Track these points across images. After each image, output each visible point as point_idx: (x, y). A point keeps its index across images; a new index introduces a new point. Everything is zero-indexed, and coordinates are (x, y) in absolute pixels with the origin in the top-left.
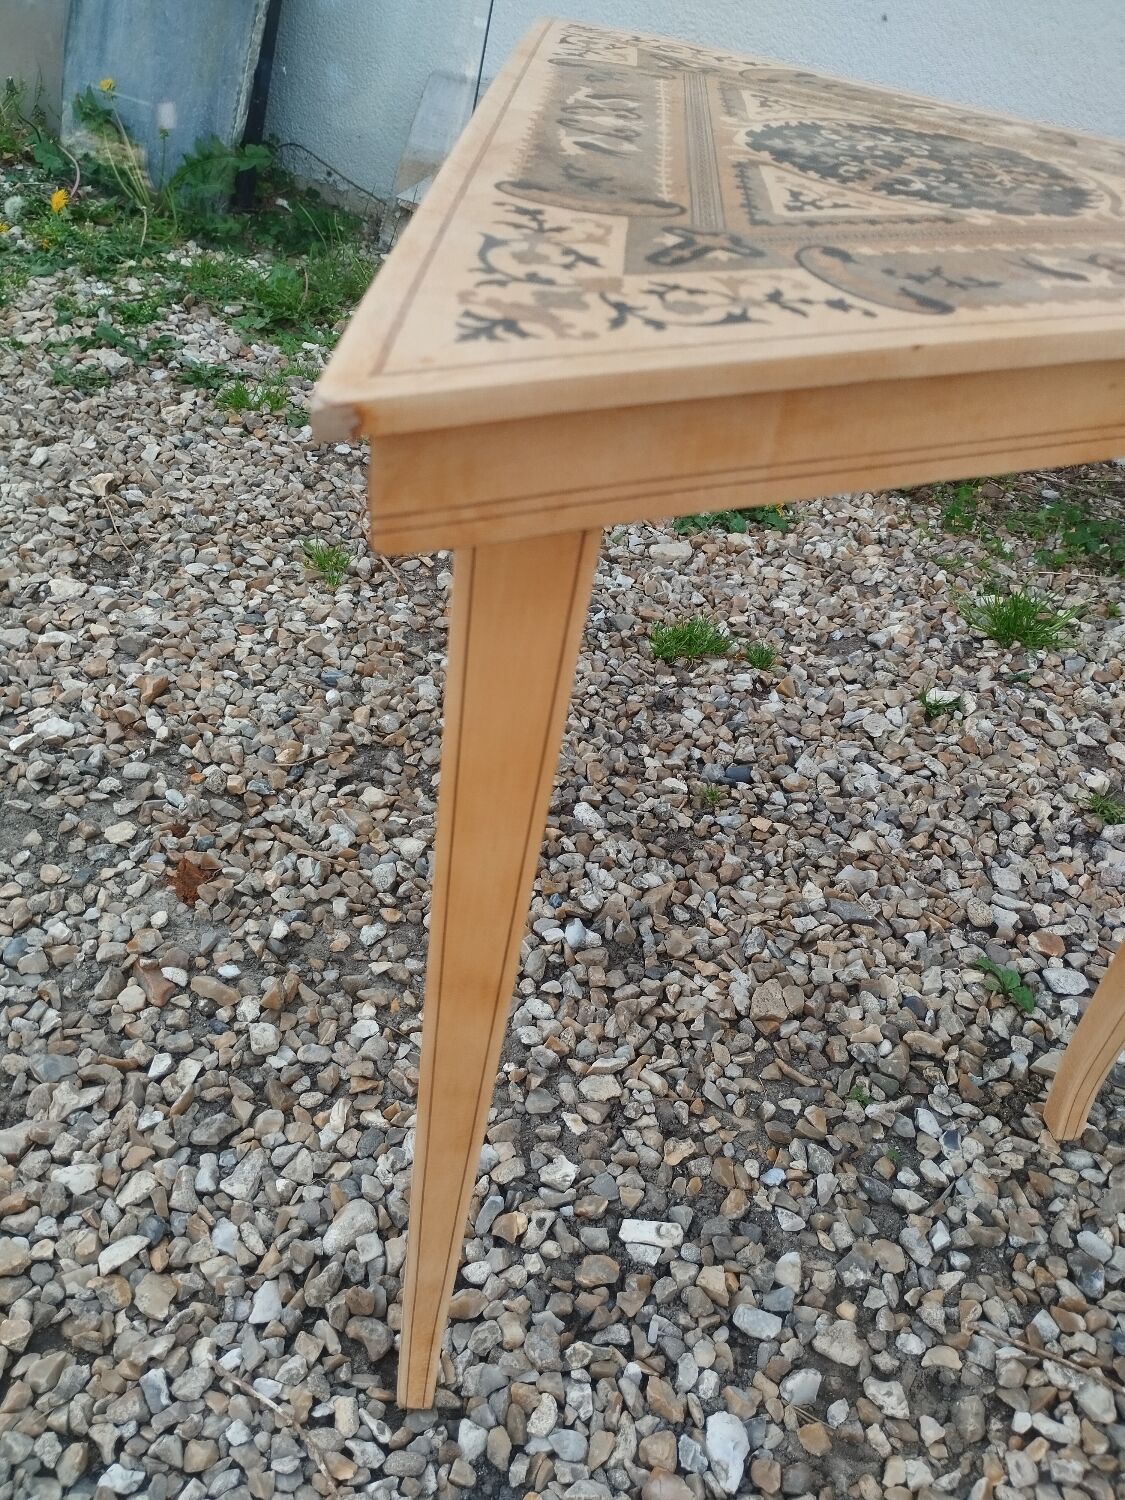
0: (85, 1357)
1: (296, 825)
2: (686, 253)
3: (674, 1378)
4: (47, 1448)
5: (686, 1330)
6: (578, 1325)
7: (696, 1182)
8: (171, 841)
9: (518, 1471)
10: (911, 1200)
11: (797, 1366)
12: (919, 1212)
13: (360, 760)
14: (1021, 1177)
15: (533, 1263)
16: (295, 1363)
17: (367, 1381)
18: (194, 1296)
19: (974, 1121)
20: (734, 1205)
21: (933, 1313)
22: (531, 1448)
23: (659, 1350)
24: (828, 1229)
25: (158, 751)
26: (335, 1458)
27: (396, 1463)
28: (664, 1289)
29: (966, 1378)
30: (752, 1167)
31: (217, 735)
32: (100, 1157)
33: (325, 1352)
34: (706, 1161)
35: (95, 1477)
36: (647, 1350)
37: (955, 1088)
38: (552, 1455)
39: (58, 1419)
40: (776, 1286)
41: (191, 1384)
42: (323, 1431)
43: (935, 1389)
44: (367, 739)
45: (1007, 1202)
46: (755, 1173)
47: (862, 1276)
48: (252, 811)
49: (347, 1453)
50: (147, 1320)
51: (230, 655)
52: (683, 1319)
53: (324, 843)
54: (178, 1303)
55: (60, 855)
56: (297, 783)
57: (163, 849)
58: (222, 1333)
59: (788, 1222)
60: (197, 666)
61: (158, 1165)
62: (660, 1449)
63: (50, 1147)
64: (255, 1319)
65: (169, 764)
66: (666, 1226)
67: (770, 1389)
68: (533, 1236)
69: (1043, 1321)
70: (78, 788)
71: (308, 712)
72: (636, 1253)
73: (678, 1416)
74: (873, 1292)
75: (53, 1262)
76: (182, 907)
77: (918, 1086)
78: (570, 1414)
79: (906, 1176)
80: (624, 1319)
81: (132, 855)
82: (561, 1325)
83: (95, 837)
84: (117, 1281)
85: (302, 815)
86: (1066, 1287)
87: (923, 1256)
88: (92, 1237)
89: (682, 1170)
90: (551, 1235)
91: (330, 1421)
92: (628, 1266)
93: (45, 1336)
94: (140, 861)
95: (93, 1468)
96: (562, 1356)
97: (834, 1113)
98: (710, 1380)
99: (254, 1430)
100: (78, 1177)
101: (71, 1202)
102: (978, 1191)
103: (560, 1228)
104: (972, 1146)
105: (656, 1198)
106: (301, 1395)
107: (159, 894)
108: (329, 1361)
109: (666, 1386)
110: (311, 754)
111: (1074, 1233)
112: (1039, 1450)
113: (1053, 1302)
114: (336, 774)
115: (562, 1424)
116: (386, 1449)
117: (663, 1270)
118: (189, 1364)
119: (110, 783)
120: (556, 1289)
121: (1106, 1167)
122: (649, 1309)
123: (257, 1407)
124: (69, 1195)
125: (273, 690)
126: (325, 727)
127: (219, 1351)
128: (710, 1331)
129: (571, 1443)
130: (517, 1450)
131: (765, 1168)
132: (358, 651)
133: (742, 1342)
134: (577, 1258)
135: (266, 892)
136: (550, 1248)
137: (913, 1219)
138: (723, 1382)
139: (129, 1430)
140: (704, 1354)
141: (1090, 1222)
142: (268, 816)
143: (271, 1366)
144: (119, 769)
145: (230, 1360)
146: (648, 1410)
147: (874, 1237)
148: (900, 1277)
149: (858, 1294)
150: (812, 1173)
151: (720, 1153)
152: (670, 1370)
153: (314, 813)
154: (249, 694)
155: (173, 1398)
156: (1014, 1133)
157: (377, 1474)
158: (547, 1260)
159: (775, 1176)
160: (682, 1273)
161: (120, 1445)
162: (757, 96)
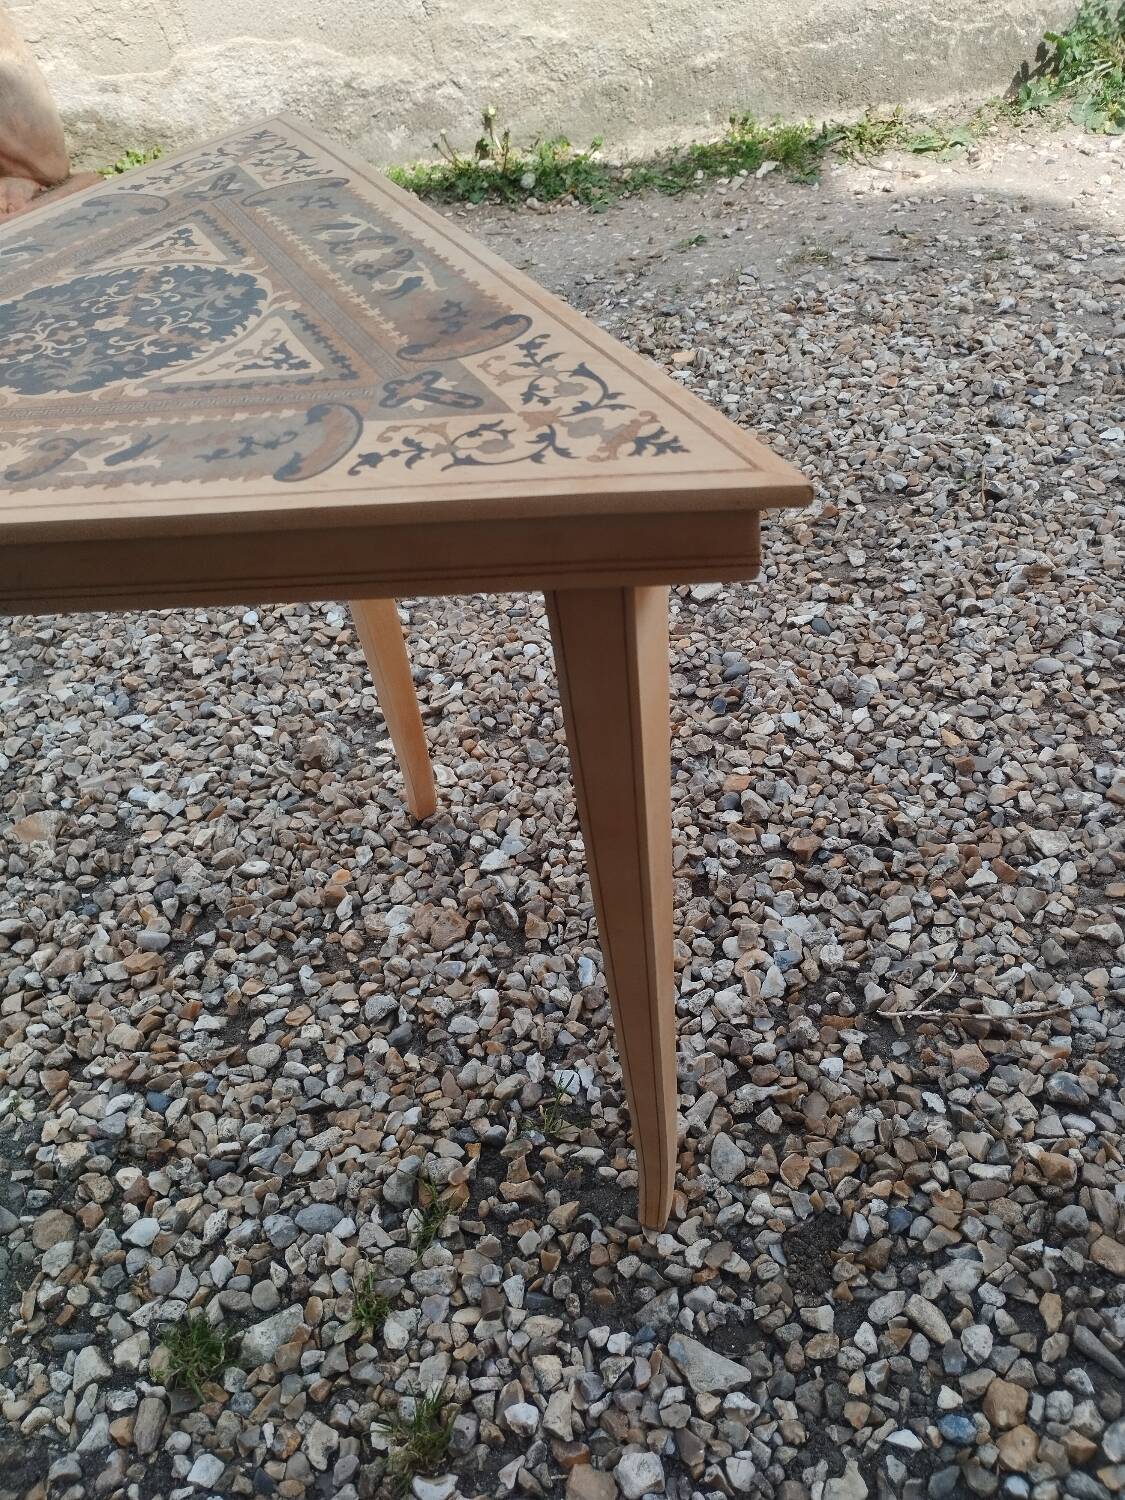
2: (220, 183)
162: (304, 364)
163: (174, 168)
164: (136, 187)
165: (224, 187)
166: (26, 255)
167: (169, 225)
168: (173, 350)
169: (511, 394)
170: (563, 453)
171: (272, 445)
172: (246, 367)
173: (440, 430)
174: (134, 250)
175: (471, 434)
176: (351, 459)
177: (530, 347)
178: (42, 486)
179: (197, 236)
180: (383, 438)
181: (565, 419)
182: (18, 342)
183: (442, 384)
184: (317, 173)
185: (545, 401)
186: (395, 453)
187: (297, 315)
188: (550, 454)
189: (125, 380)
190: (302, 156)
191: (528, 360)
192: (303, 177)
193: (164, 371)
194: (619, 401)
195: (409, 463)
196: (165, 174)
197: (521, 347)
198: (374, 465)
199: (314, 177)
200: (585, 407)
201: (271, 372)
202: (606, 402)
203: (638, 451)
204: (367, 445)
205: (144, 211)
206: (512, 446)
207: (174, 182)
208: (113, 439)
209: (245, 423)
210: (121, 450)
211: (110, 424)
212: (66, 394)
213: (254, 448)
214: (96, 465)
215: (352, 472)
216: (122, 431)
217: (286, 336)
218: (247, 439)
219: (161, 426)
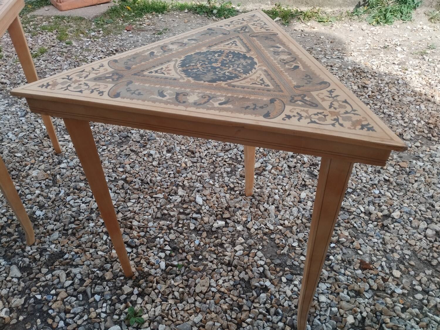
7: (213, 237)
8: (382, 275)
9: (229, 191)
10: (167, 248)
20: (204, 234)
29: (159, 221)
30: (202, 244)
40: (194, 224)
57: (381, 272)
59: (193, 235)
62: (209, 198)
64: (277, 195)
66: (217, 226)
67: (193, 209)
69: (143, 234)
70: (423, 282)
72: (221, 221)
73: (208, 201)
74: (175, 229)
78: (224, 198)
79: (168, 252)
81: (385, 267)
84: (301, 193)
87: (166, 237)
89: (217, 238)
92: (221, 218)
94: (382, 266)
98: (203, 208)
102: (152, 253)
103: (236, 220)
105: (220, 231)
117: (215, 220)
129: (222, 195)
133: (199, 213)
137: (167, 244)
138: (201, 208)
140: (205, 210)
147: (175, 239)
148: (170, 234)
149: (179, 228)
152: (210, 207)
159: (197, 242)
160: (212, 219)
162: (268, 85)
163: (231, 22)
164: (221, 26)
165: (244, 30)
166: (193, 42)
167: (230, 39)
168: (233, 75)
169: (326, 104)
170: (341, 125)
171: (262, 107)
172: (253, 84)
173: (307, 112)
174: (222, 45)
175: (315, 114)
176: (283, 115)
177: (331, 92)
178: (203, 108)
179: (238, 43)
180: (291, 111)
181: (341, 115)
182: (193, 66)
183: (306, 98)
184: (269, 30)
185: (335, 108)
186: (294, 116)
187: (265, 71)
188: (337, 124)
189: (221, 82)
190: (265, 24)
191: (330, 96)
192: (265, 31)
193: (232, 81)
194: (356, 112)
195: (299, 120)
196: (229, 24)
197: (328, 91)
198: (289, 119)
199: (268, 31)
200: (346, 113)
201: (260, 86)
202: (353, 112)
203: (362, 129)
204: (287, 112)
205: (223, 34)
206: (326, 120)
207: (231, 26)
208: (220, 98)
209: (254, 100)
210: (222, 101)
211: (219, 94)
212: (207, 83)
213: (257, 108)
214: (216, 105)
215: (283, 119)
216: (222, 96)
217: (263, 76)
218: (255, 105)
219: (232, 97)
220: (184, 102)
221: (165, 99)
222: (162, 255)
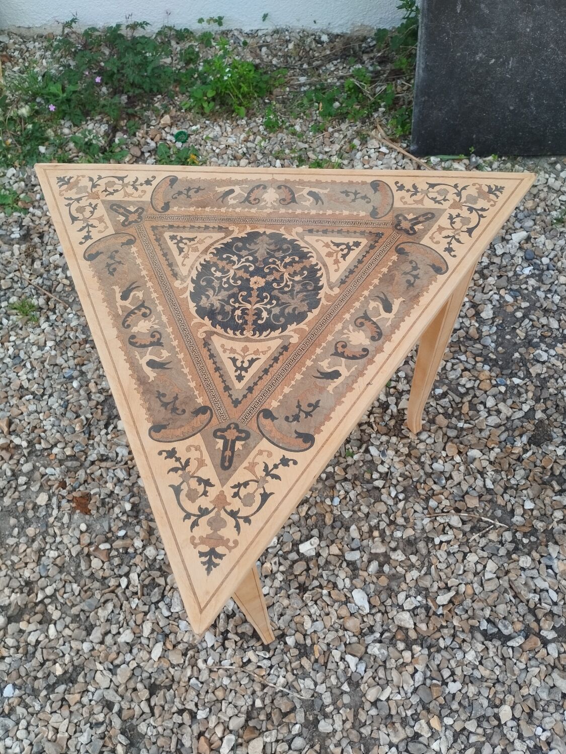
0: (169, 688)
1: (102, 455)
3: (337, 587)
4: (177, 719)
5: (334, 570)
6: (303, 589)
7: (314, 518)
8: (64, 492)
9: (309, 642)
10: (379, 483)
11: (369, 562)
12: (383, 487)
13: (106, 409)
14: (409, 455)
15: (280, 577)
16: (230, 651)
17: (253, 642)
18: (187, 650)
19: (388, 442)
20: (329, 520)
21: (400, 521)
22: (308, 633)
23: (329, 581)
24: (359, 510)
25: (29, 453)
26: (257, 671)
27: (274, 661)
28: (322, 561)
29: (417, 535)
30: (328, 502)
31: (45, 431)
32: (128, 625)
33: (236, 642)
34: (313, 508)
35: (195, 717)
36: (326, 583)
37: (378, 432)
38: (315, 632)
39: (174, 709)
40: (353, 539)
41: (204, 676)
42: (249, 666)
43: (410, 543)
44: (102, 398)
45: (408, 466)
46: (330, 503)
47: (376, 521)
48: (83, 459)
49: (259, 667)
50: (178, 665)
51: (21, 387)
52: (332, 568)
53: (119, 459)
54: (185, 655)
55: (28, 522)
56: (91, 437)
57: (63, 497)
58: (203, 654)
59: (347, 515)
60: (14, 401)
61: (148, 617)
62: (344, 612)
63: (110, 632)
64: (210, 645)
65: (37, 456)
66: (312, 540)
67: (365, 574)
68: (275, 568)
69: (433, 503)
70: (12, 490)
71: (72, 397)
72: (308, 554)
73: (344, 599)
74: (381, 523)
75: (139, 666)
76: (87, 517)
77: (366, 438)
78: (314, 617)
79: (376, 475)
80: (314, 578)
81: (54, 506)
82: (298, 591)
83: (36, 507)
84: (162, 660)
85: (102, 450)
86: (435, 487)
87: (391, 502)
88: (145, 652)
89: (307, 517)
90: (280, 564)
91: (249, 661)
92: (308, 560)
93: (153, 689)
94: (59, 507)
95: (193, 715)
96: (303, 601)
97: (344, 465)
98: (347, 581)
99: (230, 676)
100: (127, 636)
101: (130, 646)
102: (398, 469)
103: (282, 561)
104: (391, 453)
105: (305, 532)
106: (237, 659)
107: (76, 517)
108: (239, 644)
109: (336, 591)
110: (87, 419)
111: (431, 465)
112: (444, 547)
113: (432, 494)
114: (102, 424)
115: (313, 621)
116: (269, 659)
117: (318, 555)
118: (200, 670)
119: (22, 480)
120: (290, 581)
121: (433, 435)
122: (321, 570)
123: (226, 670)
124: (128, 643)
125: (51, 395)
126: (83, 402)
127: (205, 661)
128: (340, 566)
129: (319, 625)
130: (305, 635)
131: (332, 500)
132: (70, 353)
133: (351, 564)
134: (291, 567)
135: (112, 492)
136: (282, 568)
137: (383, 491)
138: (351, 580)
139: (196, 699)
140: (342, 575)
141: (434, 459)
142: (91, 458)
143: (223, 656)
144: (21, 470)
145: (210, 661)
146: (335, 601)
147: (374, 503)
148: (387, 513)
149: (377, 527)
150: (347, 492)
151: (316, 502)
152: (335, 586)
153: (106, 446)
154: (43, 403)
155: (202, 683)
156: (401, 438)
157: (271, 667)
158: (283, 573)
159: (336, 501)
160: (324, 554)
161: (196, 705)
162: (173, 238)
168: (225, 257)
169: (100, 210)
170: (90, 180)
171: (180, 193)
172: (193, 239)
173: (127, 194)
175: (116, 191)
176: (154, 183)
177: (88, 237)
179: (231, 370)
180: (144, 192)
181: (86, 194)
183: (122, 218)
185: (90, 203)
186: (141, 184)
188: (95, 179)
193: (225, 241)
194: (67, 203)
195: (137, 180)
197: (91, 237)
198: (147, 179)
201: (184, 235)
202: (71, 203)
203: (71, 178)
204: (149, 189)
206: (105, 185)
208: (235, 202)
209: (191, 205)
210: (230, 196)
211: (238, 210)
212: (261, 231)
213: (185, 192)
214: (237, 189)
215: (154, 177)
216: (233, 206)
217: (179, 259)
218: (189, 197)
219: (219, 207)
220: (279, 187)
221: (307, 190)
222: (383, 469)
